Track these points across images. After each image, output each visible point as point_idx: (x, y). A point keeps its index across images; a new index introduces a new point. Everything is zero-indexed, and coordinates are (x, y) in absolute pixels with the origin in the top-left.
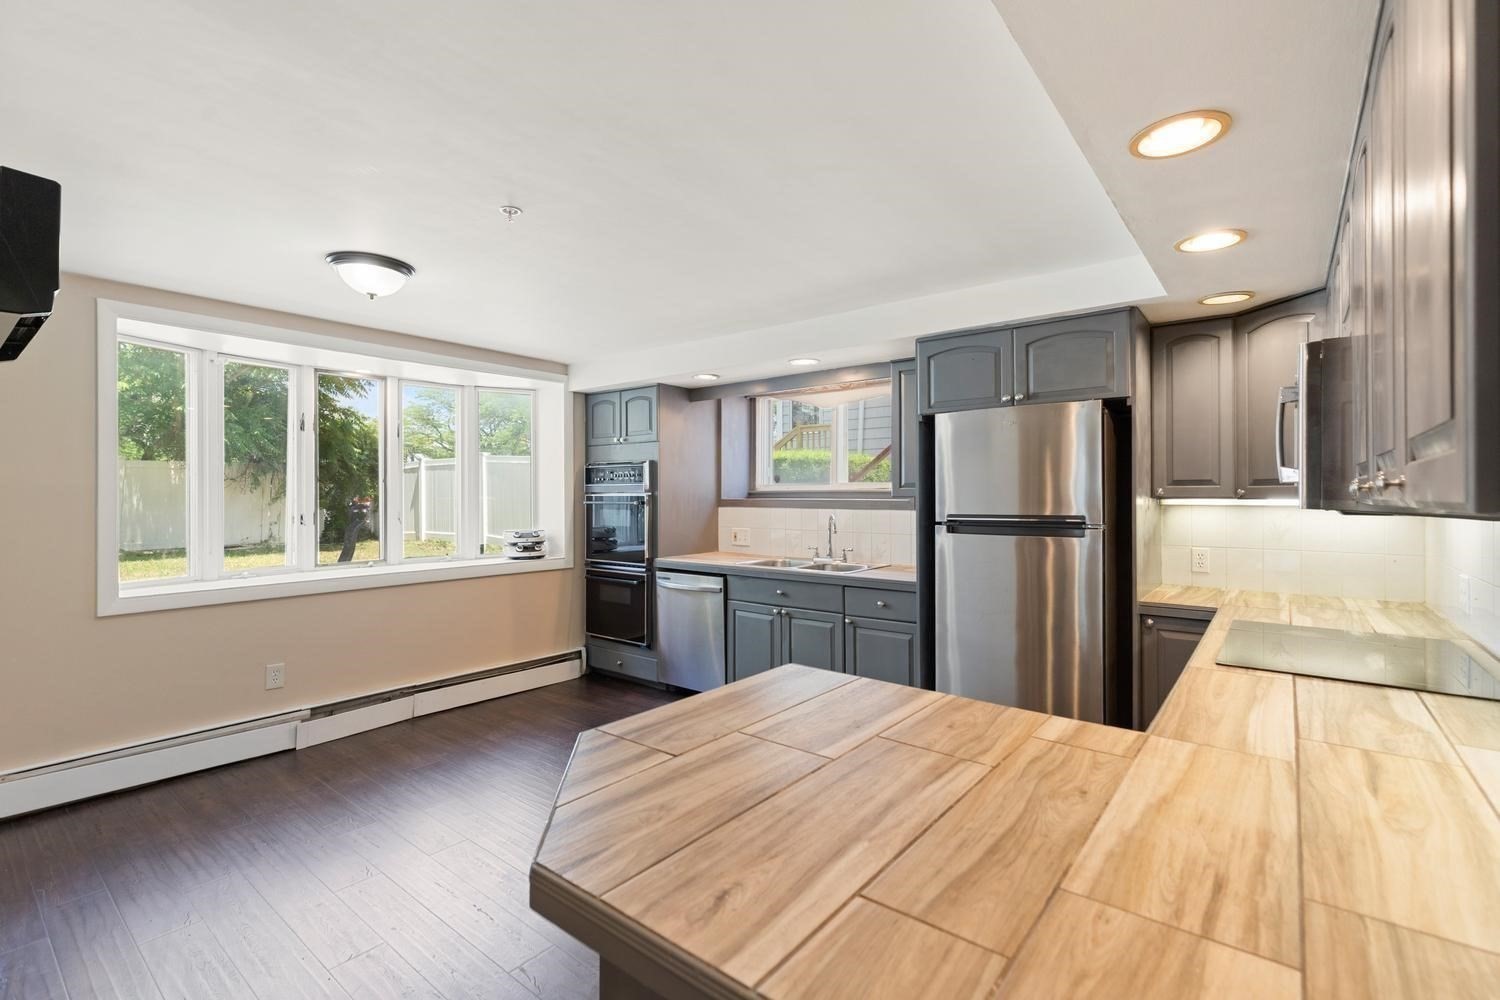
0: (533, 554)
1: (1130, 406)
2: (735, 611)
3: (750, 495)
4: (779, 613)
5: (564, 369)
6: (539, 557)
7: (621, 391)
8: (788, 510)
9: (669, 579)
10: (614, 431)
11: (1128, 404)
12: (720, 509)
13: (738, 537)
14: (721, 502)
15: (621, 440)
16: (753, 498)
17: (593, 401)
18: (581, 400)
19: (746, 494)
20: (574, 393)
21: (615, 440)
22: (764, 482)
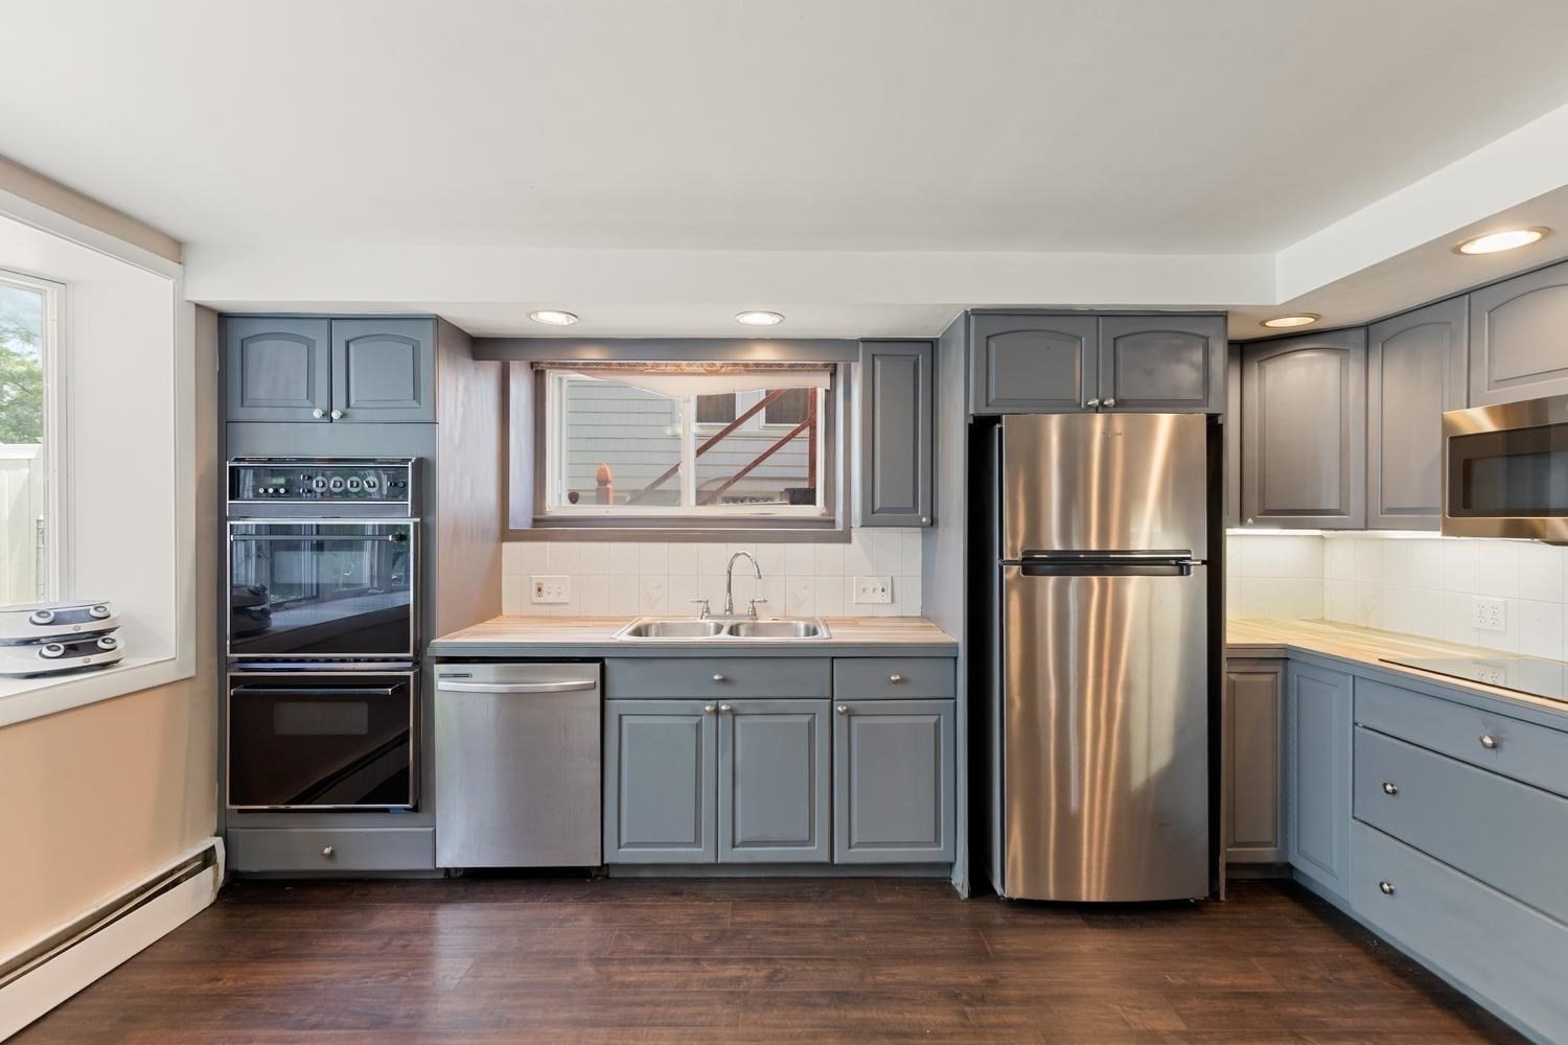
0: (95, 659)
1: (1221, 425)
2: (620, 716)
3: (536, 522)
4: (717, 711)
5: (176, 248)
6: (104, 666)
7: (331, 319)
8: (614, 545)
9: (467, 676)
10: (310, 395)
11: (1220, 422)
12: (506, 545)
13: (544, 589)
14: (507, 534)
15: (335, 415)
16: (543, 527)
17: (239, 332)
18: (212, 325)
19: (530, 522)
20: (198, 306)
21: (317, 414)
22: (556, 504)
